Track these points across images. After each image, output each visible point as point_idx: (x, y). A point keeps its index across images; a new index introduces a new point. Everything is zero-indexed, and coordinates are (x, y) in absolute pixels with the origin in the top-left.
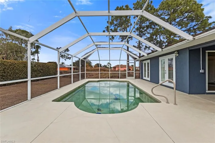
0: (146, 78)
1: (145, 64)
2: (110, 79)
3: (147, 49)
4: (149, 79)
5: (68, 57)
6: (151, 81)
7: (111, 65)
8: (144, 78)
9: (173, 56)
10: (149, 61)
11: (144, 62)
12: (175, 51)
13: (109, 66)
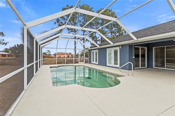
0: (95, 62)
1: (93, 52)
2: (65, 64)
3: (88, 41)
4: (97, 63)
5: (2, 42)
6: (99, 64)
7: (50, 52)
8: (92, 62)
9: (118, 49)
10: (97, 51)
11: (92, 51)
12: (120, 45)
13: (48, 53)
